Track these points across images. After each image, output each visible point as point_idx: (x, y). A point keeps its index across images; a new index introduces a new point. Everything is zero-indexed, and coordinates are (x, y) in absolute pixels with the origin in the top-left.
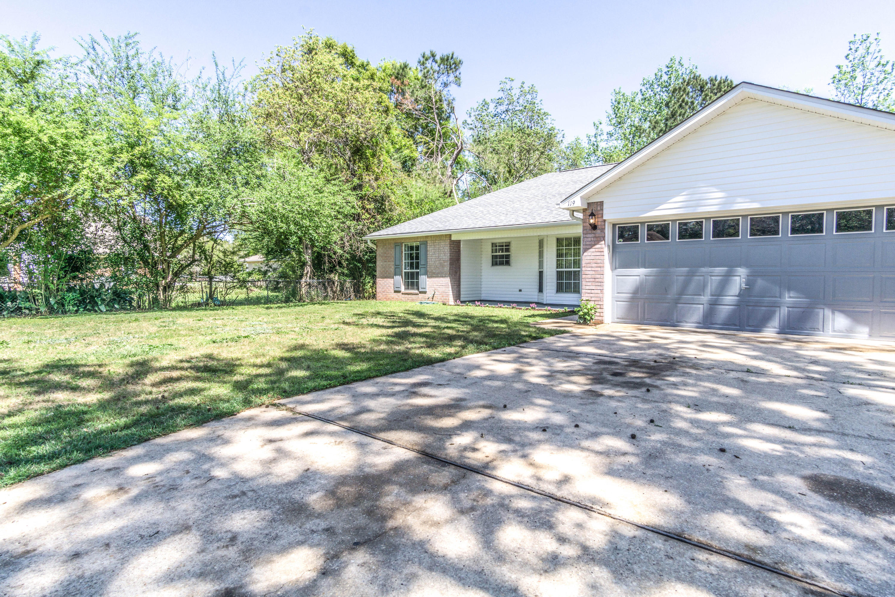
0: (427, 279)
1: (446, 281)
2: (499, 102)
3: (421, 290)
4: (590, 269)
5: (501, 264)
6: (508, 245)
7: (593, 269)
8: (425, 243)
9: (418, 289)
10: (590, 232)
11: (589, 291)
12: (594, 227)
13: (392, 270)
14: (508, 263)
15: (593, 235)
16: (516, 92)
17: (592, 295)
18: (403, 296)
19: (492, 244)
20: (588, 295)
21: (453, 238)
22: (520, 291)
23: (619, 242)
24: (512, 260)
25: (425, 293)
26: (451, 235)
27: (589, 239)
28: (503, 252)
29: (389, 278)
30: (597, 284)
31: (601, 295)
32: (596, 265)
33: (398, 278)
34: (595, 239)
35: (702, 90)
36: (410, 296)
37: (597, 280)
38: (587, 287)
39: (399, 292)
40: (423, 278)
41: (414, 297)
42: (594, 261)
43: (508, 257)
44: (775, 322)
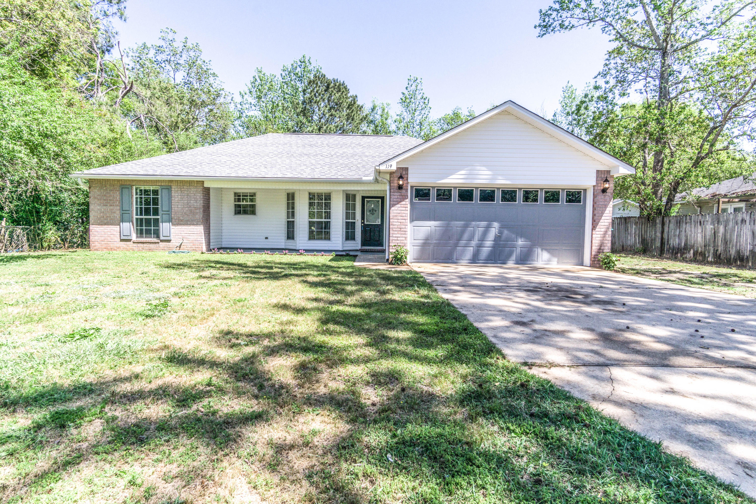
0: (172, 227)
1: (200, 229)
2: (159, 50)
3: (162, 238)
4: (396, 221)
5: (245, 212)
6: (253, 195)
7: (399, 221)
8: (169, 189)
9: (158, 237)
10: (397, 191)
11: (396, 239)
12: (400, 187)
13: (117, 215)
14: (253, 213)
15: (399, 194)
16: (178, 45)
17: (398, 242)
18: (135, 245)
19: (235, 193)
20: (395, 241)
21: (206, 185)
22: (266, 238)
23: (416, 201)
24: (258, 209)
25: (169, 241)
26: (203, 182)
27: (396, 197)
28: (247, 201)
29: (112, 224)
30: (402, 233)
31: (405, 242)
32: (401, 218)
33: (126, 226)
34: (401, 197)
35: (328, 87)
36: (145, 245)
37: (402, 230)
38: (394, 235)
39: (130, 240)
40: (164, 227)
41: (152, 246)
42: (400, 215)
43: (253, 206)
44: (514, 257)
